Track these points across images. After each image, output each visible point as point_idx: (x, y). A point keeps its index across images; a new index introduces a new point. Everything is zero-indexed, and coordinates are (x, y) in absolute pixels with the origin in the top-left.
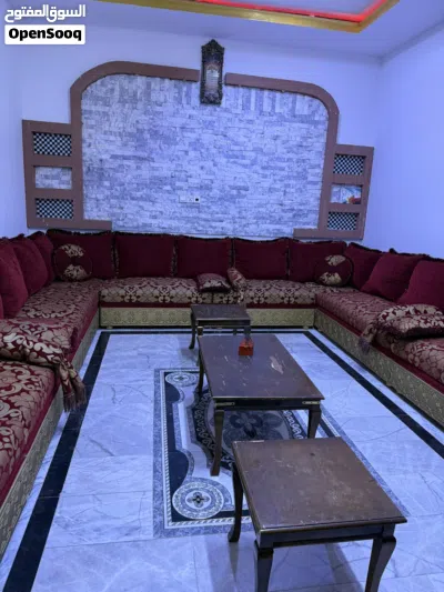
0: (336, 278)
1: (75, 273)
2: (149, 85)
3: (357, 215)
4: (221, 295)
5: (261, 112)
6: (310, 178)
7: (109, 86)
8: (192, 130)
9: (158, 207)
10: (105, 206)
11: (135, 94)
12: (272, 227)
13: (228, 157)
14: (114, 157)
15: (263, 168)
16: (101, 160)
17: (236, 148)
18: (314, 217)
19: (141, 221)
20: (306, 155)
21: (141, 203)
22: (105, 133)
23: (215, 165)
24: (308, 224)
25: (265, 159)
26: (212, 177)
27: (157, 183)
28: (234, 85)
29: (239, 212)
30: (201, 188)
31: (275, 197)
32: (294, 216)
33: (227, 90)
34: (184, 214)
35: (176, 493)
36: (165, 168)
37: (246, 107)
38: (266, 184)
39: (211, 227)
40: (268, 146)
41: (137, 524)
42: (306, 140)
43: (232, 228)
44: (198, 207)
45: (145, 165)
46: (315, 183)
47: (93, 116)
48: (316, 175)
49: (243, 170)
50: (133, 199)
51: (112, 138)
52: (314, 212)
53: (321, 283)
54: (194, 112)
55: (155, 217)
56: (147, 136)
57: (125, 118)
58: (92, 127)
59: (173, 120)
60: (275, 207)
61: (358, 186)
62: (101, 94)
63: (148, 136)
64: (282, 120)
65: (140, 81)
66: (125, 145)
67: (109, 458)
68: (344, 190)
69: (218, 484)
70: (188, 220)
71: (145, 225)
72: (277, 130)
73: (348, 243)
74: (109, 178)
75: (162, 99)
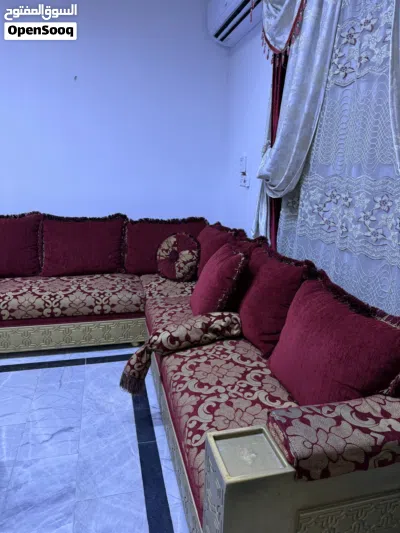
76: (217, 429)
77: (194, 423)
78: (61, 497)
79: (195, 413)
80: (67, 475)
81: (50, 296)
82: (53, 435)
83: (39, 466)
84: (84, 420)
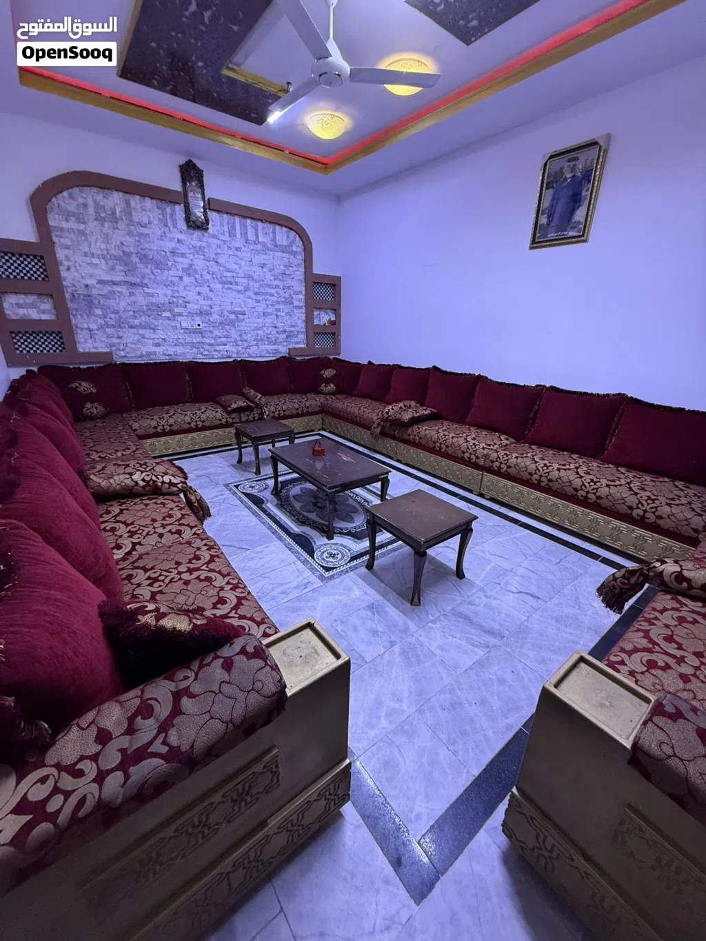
0: (332, 387)
1: (94, 411)
2: (128, 203)
3: (334, 334)
4: (247, 413)
5: (247, 241)
6: (296, 303)
7: (81, 200)
8: (183, 255)
9: (160, 334)
10: (101, 336)
11: (114, 213)
12: (270, 347)
13: (223, 283)
14: (100, 282)
15: (255, 294)
16: (87, 286)
17: (229, 274)
18: (302, 337)
19: (144, 350)
20: (289, 282)
21: (142, 331)
22: (86, 255)
23: (211, 291)
24: (298, 343)
25: (257, 285)
26: (209, 302)
27: (157, 309)
28: (218, 211)
29: (241, 336)
30: (201, 313)
31: (270, 321)
32: (287, 337)
33: (213, 216)
34: (188, 340)
35: (315, 557)
36: (161, 295)
37: (232, 234)
38: (260, 308)
39: (216, 351)
40: (258, 273)
41: (306, 581)
42: (288, 269)
43: (235, 351)
44: (201, 333)
45: (138, 291)
46: (299, 307)
47: (65, 234)
48: (299, 300)
49: (238, 296)
50: (131, 327)
51: (95, 261)
52: (302, 332)
53: (321, 393)
54: (182, 237)
55: (158, 345)
56: (135, 259)
57: (107, 238)
58: (68, 247)
59: (161, 243)
60: (270, 329)
61: (332, 309)
62: (72, 208)
63: (138, 260)
64: (266, 249)
65: (117, 198)
66: (113, 269)
67: (248, 552)
68: (322, 313)
69: (337, 544)
70: (192, 345)
71: (149, 354)
72: (262, 258)
73: (331, 357)
74: (100, 306)
75: (145, 220)
76: (637, 682)
77: (619, 659)
78: (490, 632)
79: (630, 653)
80: (507, 624)
81: (592, 480)
82: (520, 592)
83: (494, 603)
84: (555, 600)
